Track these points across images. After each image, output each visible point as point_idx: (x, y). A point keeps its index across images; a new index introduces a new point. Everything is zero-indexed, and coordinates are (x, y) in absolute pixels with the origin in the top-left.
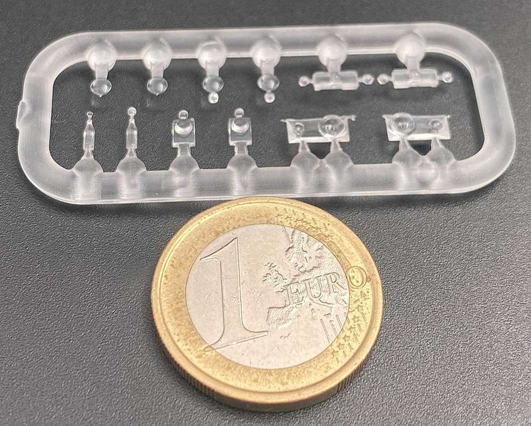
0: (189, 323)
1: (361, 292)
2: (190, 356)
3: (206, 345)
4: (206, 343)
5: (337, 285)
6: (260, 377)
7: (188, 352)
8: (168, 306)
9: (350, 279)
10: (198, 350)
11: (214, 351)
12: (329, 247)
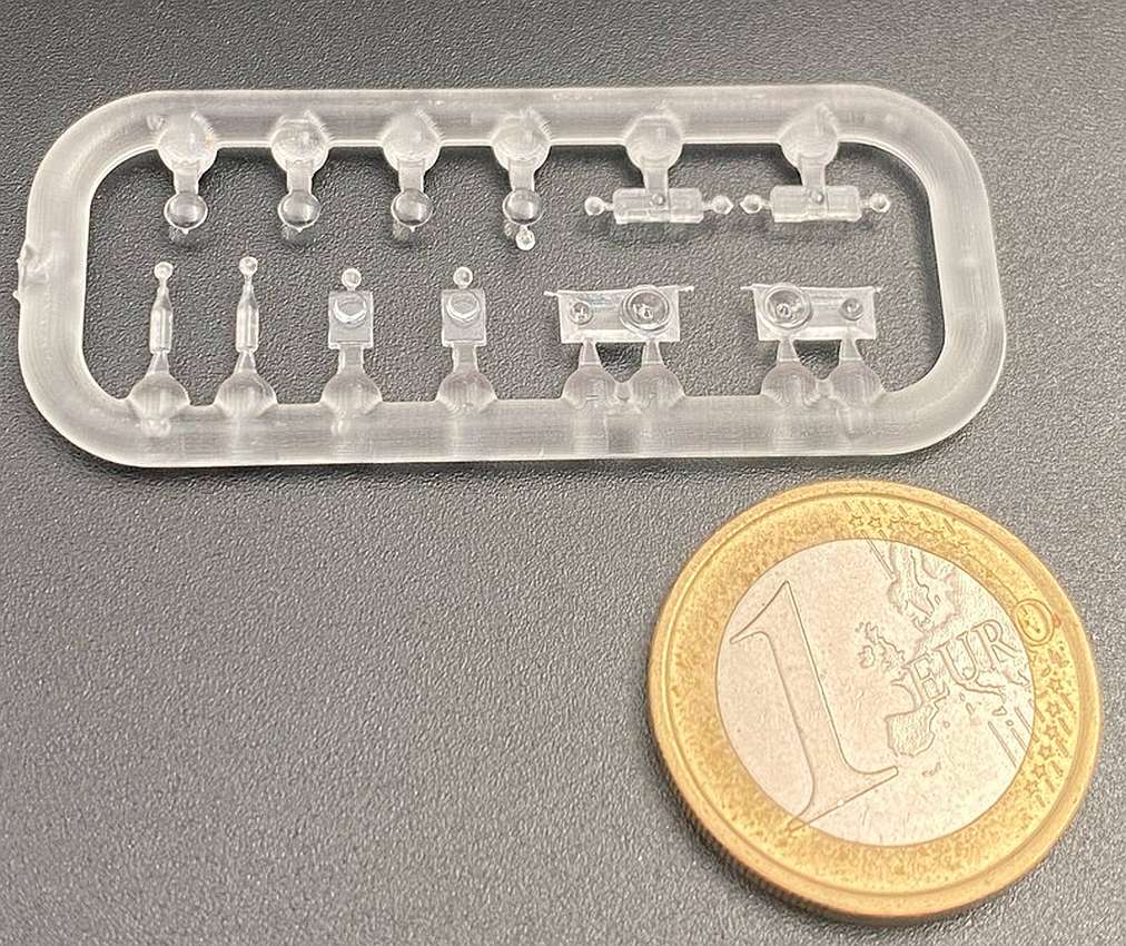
0: (744, 779)
1: (1050, 651)
2: (764, 847)
3: (790, 818)
4: (787, 814)
5: (1000, 645)
6: (906, 863)
7: (758, 838)
8: (696, 751)
9: (1022, 627)
10: (777, 830)
11: (807, 827)
12: (967, 568)
